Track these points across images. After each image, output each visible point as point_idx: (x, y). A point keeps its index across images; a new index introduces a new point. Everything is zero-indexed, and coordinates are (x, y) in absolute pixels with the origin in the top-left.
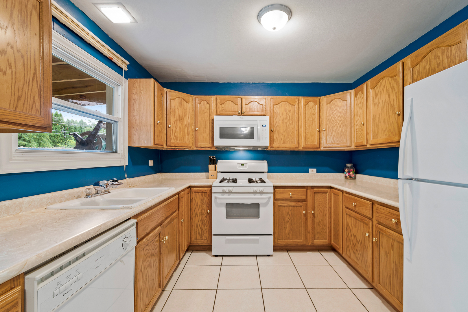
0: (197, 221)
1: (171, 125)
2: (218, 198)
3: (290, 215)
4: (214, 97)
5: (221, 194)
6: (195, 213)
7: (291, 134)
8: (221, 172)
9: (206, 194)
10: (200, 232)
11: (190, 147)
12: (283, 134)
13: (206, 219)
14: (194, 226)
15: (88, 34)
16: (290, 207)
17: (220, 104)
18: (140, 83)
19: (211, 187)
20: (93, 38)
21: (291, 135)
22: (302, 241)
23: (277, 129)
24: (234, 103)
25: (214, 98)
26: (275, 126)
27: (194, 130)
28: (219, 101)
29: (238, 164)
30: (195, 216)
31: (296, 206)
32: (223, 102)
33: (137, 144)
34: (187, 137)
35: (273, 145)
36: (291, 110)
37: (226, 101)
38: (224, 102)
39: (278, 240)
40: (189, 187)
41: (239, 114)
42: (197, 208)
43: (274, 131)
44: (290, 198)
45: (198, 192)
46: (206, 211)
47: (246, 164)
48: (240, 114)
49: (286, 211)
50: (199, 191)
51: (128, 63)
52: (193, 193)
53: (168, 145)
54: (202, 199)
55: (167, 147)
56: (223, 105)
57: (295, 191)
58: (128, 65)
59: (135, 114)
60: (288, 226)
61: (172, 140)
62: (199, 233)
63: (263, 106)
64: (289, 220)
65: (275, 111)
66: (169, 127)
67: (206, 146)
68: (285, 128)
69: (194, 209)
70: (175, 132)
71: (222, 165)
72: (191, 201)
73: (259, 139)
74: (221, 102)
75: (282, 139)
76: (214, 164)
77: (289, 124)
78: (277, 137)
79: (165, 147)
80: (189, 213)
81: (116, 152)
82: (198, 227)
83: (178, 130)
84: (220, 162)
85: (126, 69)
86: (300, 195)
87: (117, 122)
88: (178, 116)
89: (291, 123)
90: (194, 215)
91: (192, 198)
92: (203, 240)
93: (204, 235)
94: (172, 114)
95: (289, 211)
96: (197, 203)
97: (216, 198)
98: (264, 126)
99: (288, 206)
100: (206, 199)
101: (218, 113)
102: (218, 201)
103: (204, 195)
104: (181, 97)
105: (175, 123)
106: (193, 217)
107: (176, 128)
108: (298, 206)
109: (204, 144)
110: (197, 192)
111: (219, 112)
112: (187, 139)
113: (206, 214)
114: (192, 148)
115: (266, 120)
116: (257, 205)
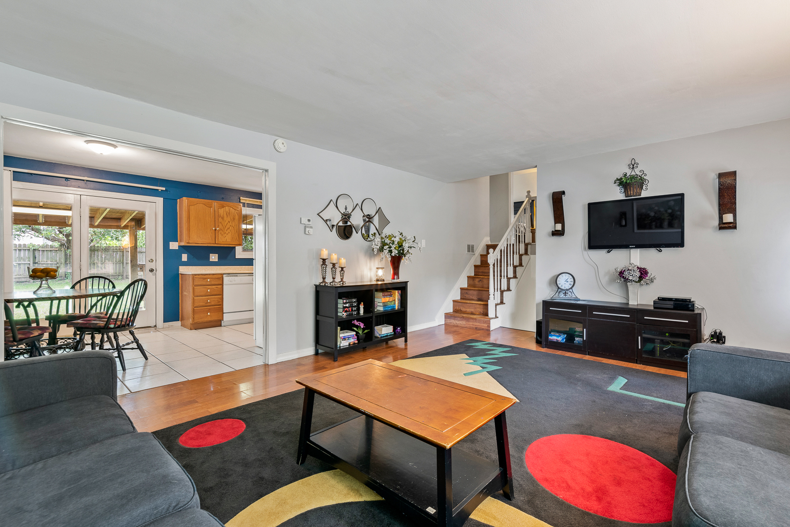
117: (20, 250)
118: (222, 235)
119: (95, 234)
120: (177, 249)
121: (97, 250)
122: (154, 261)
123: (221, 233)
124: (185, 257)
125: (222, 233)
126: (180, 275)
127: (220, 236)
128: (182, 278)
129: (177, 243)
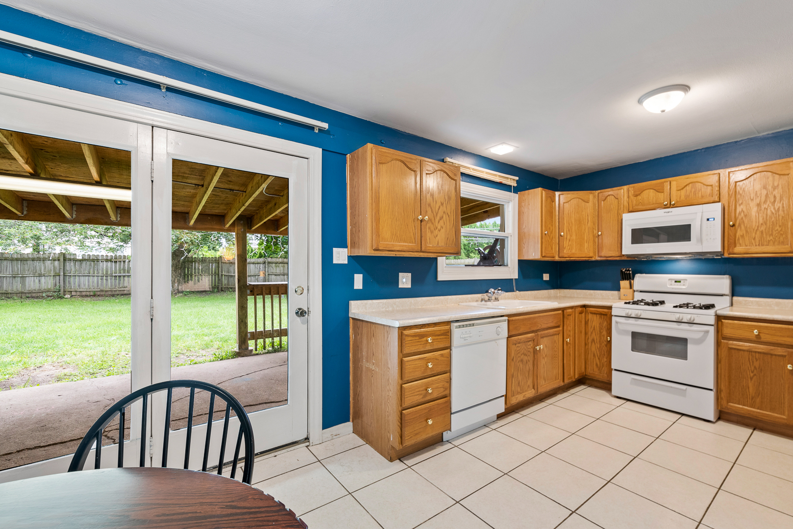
0: (593, 349)
1: (564, 233)
2: (620, 323)
3: (757, 367)
4: (625, 187)
5: (624, 318)
6: (592, 339)
7: (778, 227)
8: (641, 292)
9: (605, 317)
10: (598, 363)
11: (591, 257)
12: (758, 229)
13: (606, 349)
14: (589, 355)
15: (482, 172)
16: (757, 355)
17: (635, 196)
18: (528, 194)
19: (610, 308)
20: (487, 173)
21: (777, 230)
22: (784, 417)
23: (743, 222)
24: (657, 191)
25: (626, 190)
26: (740, 217)
27: (597, 235)
28: (633, 192)
29: (669, 280)
30: (592, 343)
31: (772, 355)
32: (638, 193)
33: (526, 258)
34: (586, 245)
35: (733, 249)
36: (778, 185)
37: (644, 191)
38: (640, 192)
39: (728, 402)
40: (584, 306)
41: (666, 207)
42: (594, 333)
43: (737, 225)
44: (755, 338)
45: (596, 314)
46: (605, 339)
47: (686, 281)
48: (669, 205)
49: (747, 359)
50: (596, 312)
51: (517, 178)
52: (588, 314)
53: (560, 256)
54: (600, 323)
55: (559, 259)
56: (639, 197)
57: (767, 327)
58: (517, 181)
59: (524, 226)
60: (750, 385)
61: (566, 250)
62: (597, 365)
63: (712, 187)
64: (755, 375)
65: (739, 192)
66: (561, 236)
67: (613, 255)
68: (763, 219)
69: (590, 333)
70: (569, 241)
71: (641, 281)
72: (586, 323)
73: (700, 240)
74: (636, 193)
75: (757, 238)
76: (628, 280)
77: (774, 211)
78: (742, 236)
79: (557, 259)
80: (583, 337)
81: (507, 266)
82: (595, 357)
83: (574, 237)
84: (639, 277)
85: (516, 185)
86: (781, 336)
87: (507, 237)
88: (573, 221)
89: (779, 209)
90: (590, 340)
91: (588, 320)
92: (601, 375)
93: (604, 368)
94: (565, 220)
95: (755, 360)
96: (594, 327)
97: (617, 322)
98: (710, 220)
99: (751, 352)
100: (605, 323)
101: (631, 209)
102: (621, 327)
103: (604, 318)
104: (577, 198)
105: (569, 230)
106: (589, 343)
107: (571, 236)
108: (775, 355)
109: (608, 252)
110: (594, 314)
111: (633, 207)
112: (586, 247)
113: (605, 341)
114: (593, 258)
115: (715, 210)
116: (684, 341)
117: (116, 262)
118: (432, 232)
119: (192, 243)
120: (346, 262)
121: (194, 261)
122: (305, 291)
123: (429, 228)
124: (358, 281)
125: (432, 229)
126: (351, 321)
127: (429, 234)
128: (355, 328)
129: (346, 250)
